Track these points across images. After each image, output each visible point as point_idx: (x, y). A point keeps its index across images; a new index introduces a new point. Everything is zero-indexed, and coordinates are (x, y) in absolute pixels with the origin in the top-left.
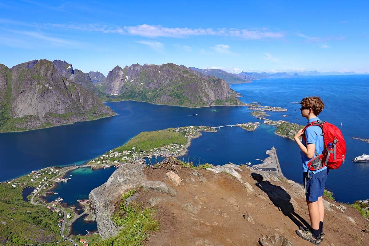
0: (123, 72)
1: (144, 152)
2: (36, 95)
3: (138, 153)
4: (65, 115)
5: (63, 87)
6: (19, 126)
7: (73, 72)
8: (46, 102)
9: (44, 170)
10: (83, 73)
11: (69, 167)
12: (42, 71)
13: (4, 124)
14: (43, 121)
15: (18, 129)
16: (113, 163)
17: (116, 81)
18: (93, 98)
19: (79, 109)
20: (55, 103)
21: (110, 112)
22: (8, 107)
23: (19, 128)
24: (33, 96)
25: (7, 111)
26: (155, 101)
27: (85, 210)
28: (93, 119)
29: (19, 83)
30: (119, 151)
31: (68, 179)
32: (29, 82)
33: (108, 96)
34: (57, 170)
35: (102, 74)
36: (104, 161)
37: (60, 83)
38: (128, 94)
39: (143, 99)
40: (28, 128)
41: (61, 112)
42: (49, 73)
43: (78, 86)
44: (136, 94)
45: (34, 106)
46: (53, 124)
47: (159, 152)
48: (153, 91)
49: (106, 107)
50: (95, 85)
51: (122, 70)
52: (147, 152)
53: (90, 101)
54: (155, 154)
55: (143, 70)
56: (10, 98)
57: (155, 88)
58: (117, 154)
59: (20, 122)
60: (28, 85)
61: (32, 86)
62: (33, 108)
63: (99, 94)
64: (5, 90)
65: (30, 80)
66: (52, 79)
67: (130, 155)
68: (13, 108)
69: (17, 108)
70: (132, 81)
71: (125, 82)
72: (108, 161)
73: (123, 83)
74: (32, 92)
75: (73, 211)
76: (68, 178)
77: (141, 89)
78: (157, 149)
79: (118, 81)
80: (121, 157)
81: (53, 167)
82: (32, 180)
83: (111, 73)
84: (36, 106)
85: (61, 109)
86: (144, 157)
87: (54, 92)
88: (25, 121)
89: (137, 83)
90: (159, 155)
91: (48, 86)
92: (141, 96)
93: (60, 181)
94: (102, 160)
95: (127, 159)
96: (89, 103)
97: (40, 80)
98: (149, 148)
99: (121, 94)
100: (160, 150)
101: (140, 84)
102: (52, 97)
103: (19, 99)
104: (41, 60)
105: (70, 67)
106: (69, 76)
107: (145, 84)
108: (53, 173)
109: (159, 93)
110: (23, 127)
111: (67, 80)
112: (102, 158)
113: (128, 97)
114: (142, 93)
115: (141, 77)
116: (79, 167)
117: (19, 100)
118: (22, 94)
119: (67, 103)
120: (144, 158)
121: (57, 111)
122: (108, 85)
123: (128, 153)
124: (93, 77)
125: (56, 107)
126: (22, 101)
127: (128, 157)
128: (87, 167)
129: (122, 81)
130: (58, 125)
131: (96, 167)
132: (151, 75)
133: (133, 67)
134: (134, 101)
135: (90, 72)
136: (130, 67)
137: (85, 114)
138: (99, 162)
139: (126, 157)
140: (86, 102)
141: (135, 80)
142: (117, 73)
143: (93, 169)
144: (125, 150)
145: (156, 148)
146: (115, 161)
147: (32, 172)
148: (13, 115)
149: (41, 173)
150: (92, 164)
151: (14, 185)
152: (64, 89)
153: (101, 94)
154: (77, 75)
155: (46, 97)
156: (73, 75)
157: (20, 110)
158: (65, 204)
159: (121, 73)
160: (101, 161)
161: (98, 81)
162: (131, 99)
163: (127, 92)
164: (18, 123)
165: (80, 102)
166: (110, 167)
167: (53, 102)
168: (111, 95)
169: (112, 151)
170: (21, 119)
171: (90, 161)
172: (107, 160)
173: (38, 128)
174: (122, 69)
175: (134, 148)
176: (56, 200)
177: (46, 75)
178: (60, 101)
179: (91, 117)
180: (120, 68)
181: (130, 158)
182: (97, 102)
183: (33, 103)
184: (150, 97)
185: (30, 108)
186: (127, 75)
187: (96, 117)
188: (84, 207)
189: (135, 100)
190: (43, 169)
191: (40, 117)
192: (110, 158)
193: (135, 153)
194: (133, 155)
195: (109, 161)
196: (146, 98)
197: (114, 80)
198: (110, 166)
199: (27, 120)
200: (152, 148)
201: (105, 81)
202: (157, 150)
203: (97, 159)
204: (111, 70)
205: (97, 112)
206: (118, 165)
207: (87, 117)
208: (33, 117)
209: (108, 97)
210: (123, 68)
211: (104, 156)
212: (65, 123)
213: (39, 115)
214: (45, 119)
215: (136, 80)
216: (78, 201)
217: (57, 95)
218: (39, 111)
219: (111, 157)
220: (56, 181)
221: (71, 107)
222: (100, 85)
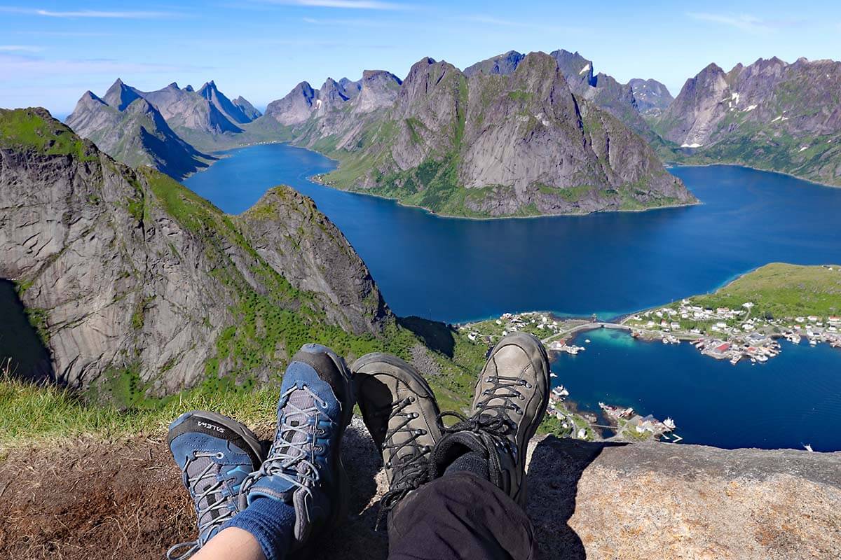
0: (727, 83)
1: (778, 322)
2: (514, 138)
3: (759, 320)
4: (571, 191)
5: (573, 122)
6: (474, 207)
7: (593, 81)
8: (532, 157)
9: (527, 317)
10: (618, 84)
11: (580, 321)
12: (532, 82)
13: (447, 198)
14: (523, 200)
15: (472, 213)
16: (686, 333)
17: (702, 109)
18: (642, 153)
19: (605, 179)
20: (553, 161)
21: (680, 194)
22: (457, 161)
23: (474, 211)
24: (508, 141)
25: (453, 170)
26: (817, 173)
27: (616, 431)
28: (636, 208)
29: (480, 108)
30: (708, 306)
31: (578, 348)
32: (502, 107)
33: (675, 148)
34: (555, 323)
35: (663, 87)
36: (664, 324)
37: (566, 112)
38: (733, 147)
39: (776, 163)
40: (492, 212)
41: (562, 184)
42: (547, 85)
43: (609, 118)
44: (756, 148)
45: (508, 164)
46: (543, 209)
47: (822, 329)
48: (816, 142)
49: (673, 179)
50: (644, 117)
51: (724, 75)
52: (786, 323)
53: (634, 160)
54: (810, 334)
55: (789, 77)
56: (462, 142)
57: (821, 134)
58: (700, 314)
59: (476, 199)
60: (500, 112)
61: (508, 117)
62: (506, 169)
63: (653, 140)
64: (452, 122)
65: (504, 101)
66: (552, 101)
67: (736, 322)
68: (464, 165)
69: (473, 166)
70: (751, 107)
71: (728, 111)
72: (675, 326)
73: (722, 115)
74: (506, 131)
75: (590, 425)
76: (578, 346)
77: (777, 134)
78: (818, 321)
79: (706, 109)
80: (712, 322)
81: (546, 314)
82: (505, 333)
83: (691, 85)
84: (512, 164)
85: (564, 177)
86: (774, 334)
87: (552, 133)
88: (488, 198)
89: (765, 115)
90: (824, 340)
91: (540, 117)
92: (772, 156)
93: (561, 350)
94: (661, 321)
95: (728, 331)
96: (629, 167)
97: (525, 102)
98: (794, 313)
99: (711, 145)
100: (826, 325)
101: (774, 117)
102: (548, 146)
103: (480, 145)
104: (532, 54)
105: (587, 68)
106: (584, 91)
107: (789, 120)
108: (546, 328)
109: (833, 149)
110: (482, 210)
111: (583, 104)
112: (660, 314)
113: (732, 155)
114: (777, 145)
115: (779, 99)
116: (602, 326)
117: (477, 147)
118: (485, 134)
119: (579, 161)
120: (774, 338)
121: (555, 181)
122: (678, 117)
123: (731, 314)
124: (638, 94)
125: (554, 169)
126: (485, 151)
127: (729, 325)
128: (622, 330)
129: (721, 107)
130: (553, 215)
131: (643, 333)
132: (816, 92)
133: (758, 67)
134: (748, 168)
135: (633, 81)
136: (750, 68)
137: (616, 193)
138: (651, 324)
139: (724, 325)
140: (623, 162)
141: (759, 105)
142: (709, 85)
143: (635, 337)
144: (723, 306)
145: (814, 315)
146: (693, 328)
147: (504, 315)
148: (463, 180)
149: (523, 321)
150: (634, 326)
151: (473, 336)
152: (576, 126)
153: (657, 141)
154: (602, 88)
155: (533, 144)
156: (593, 88)
157: (478, 170)
158: (574, 405)
159: (719, 84)
160: (657, 321)
161: (650, 106)
162: (739, 162)
163: (732, 139)
164: (474, 199)
165: (608, 161)
166: (679, 342)
167: (548, 159)
168: (683, 146)
169: (688, 302)
170: (479, 191)
171: (629, 315)
172: (671, 321)
173: (511, 215)
174: (725, 72)
175: (748, 305)
176: (554, 391)
177: (539, 91)
178: (563, 157)
179: (630, 203)
180: (721, 70)
181: (735, 330)
182: (651, 166)
183: (506, 157)
184: (801, 160)
185: (500, 167)
186: (737, 91)
187: (644, 203)
188: (616, 425)
189: (751, 164)
190: (526, 314)
191: (518, 192)
192: (681, 319)
193: (749, 318)
194: (743, 324)
195: (678, 326)
196: (788, 162)
197: (698, 104)
198: (680, 340)
199: (492, 194)
200: (801, 313)
201: (673, 106)
202: (818, 324)
203: (647, 314)
204: (693, 77)
205: (646, 192)
206: (702, 341)
207: (621, 203)
208: (504, 190)
209: (674, 151)
210: (727, 69)
211: (665, 310)
212: (568, 210)
213: (516, 187)
214: (527, 197)
215: (764, 106)
216: (602, 405)
217: (559, 141)
218: (516, 177)
219: (684, 316)
220: (553, 348)
221: (587, 171)
222: (653, 116)
